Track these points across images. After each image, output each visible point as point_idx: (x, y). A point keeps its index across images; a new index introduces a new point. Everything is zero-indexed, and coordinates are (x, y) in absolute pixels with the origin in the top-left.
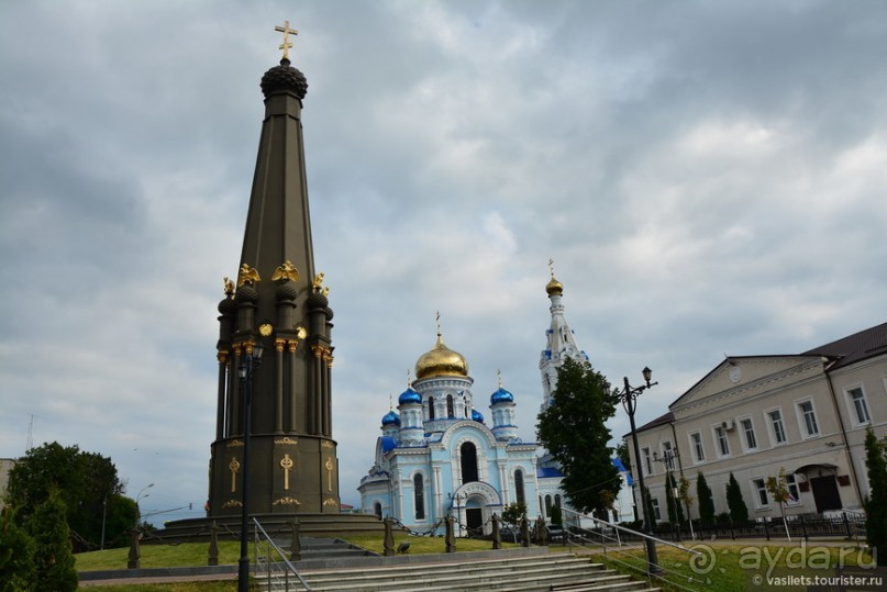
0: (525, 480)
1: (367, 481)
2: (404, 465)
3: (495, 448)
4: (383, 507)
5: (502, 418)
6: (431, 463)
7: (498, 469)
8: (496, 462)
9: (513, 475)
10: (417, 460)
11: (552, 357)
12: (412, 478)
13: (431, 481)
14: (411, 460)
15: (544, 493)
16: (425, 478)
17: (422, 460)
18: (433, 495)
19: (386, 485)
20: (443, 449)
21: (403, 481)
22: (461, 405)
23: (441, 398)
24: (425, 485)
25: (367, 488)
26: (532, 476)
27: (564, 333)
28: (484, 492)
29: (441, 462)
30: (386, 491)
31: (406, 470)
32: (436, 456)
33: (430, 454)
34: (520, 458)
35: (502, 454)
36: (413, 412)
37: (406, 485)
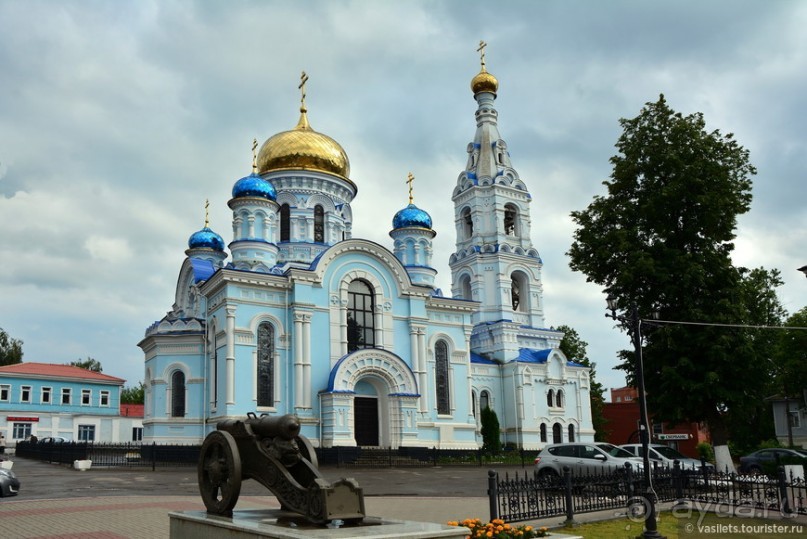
0: (452, 359)
1: (161, 329)
2: (241, 302)
3: (407, 297)
4: (187, 377)
5: (414, 252)
6: (292, 305)
7: (411, 334)
8: (408, 321)
9: (433, 348)
10: (265, 298)
11: (480, 182)
12: (254, 329)
13: (290, 338)
14: (253, 296)
15: (480, 386)
16: (279, 332)
17: (276, 299)
18: (292, 365)
19: (196, 340)
20: (317, 284)
21: (236, 332)
22: (337, 226)
23: (303, 207)
24: (278, 345)
25: (158, 342)
26: (462, 354)
27: (498, 151)
28: (389, 370)
29: (311, 307)
30: (197, 350)
31: (244, 312)
32: (303, 293)
33: (292, 290)
34: (445, 320)
35: (418, 309)
36: (260, 214)
37: (241, 341)
